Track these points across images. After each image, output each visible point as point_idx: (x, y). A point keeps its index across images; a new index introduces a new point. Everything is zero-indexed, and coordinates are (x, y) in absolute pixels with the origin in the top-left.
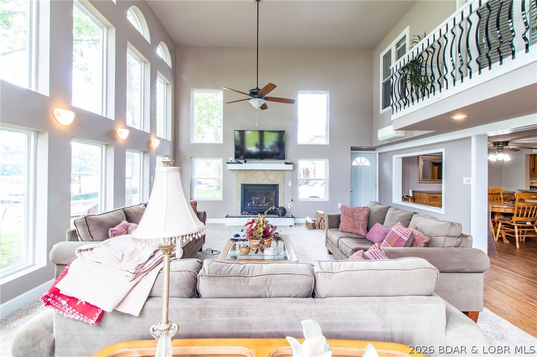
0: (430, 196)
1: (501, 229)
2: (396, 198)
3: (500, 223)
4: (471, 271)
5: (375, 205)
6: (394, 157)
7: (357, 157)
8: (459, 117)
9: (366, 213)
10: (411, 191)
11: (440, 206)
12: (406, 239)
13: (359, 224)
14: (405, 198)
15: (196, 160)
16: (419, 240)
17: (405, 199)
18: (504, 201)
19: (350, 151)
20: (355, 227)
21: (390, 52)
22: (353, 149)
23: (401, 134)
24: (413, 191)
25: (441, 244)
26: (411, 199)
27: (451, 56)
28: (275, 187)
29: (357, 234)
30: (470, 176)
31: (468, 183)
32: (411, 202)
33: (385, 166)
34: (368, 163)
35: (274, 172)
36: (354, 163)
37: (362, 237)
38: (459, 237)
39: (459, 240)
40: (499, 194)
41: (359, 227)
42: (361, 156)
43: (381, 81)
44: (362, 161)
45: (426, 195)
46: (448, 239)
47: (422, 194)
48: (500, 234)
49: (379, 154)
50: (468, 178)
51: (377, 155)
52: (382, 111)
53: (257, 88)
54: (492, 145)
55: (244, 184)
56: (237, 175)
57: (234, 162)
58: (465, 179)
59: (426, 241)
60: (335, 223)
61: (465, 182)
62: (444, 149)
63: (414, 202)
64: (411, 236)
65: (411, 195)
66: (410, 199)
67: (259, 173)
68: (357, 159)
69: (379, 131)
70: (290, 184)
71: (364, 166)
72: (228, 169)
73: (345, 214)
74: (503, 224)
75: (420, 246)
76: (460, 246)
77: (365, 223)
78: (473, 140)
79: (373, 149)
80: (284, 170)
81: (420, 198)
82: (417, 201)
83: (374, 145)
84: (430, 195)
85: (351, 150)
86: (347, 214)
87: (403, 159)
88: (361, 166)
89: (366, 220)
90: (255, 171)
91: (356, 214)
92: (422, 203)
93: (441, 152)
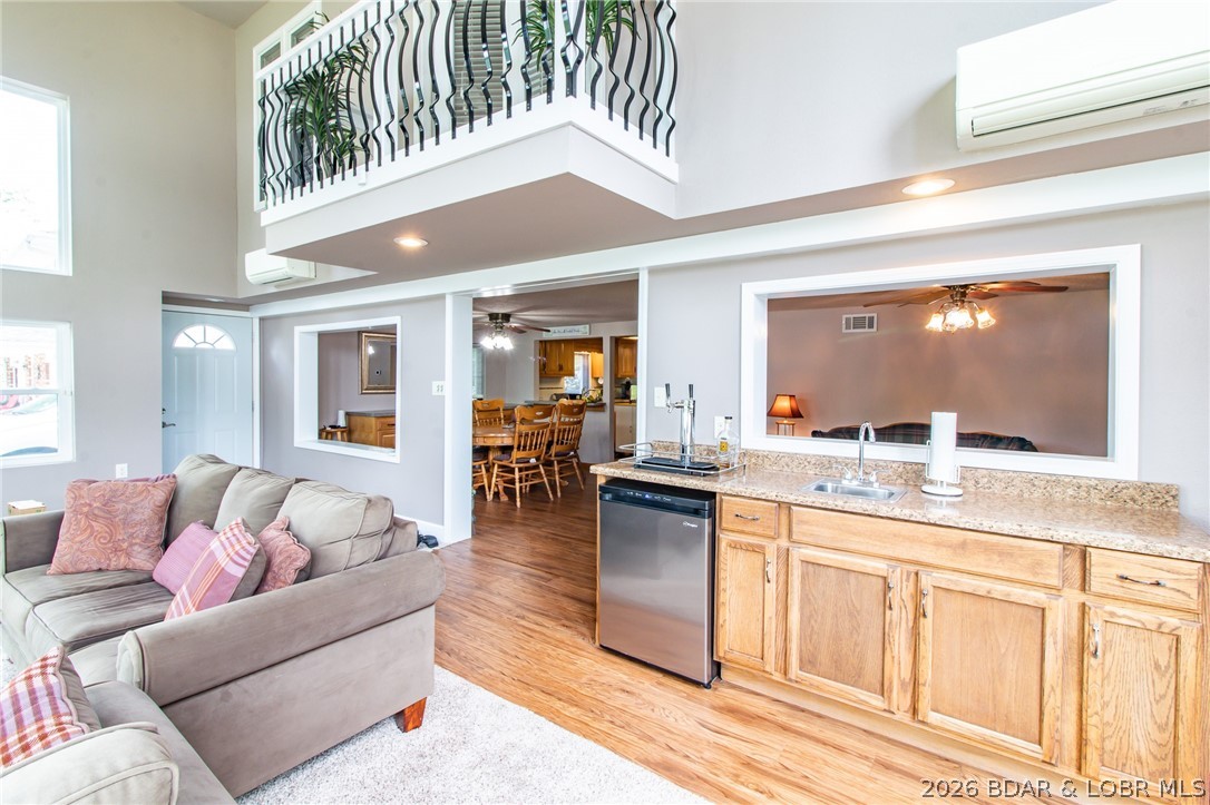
0: (383, 424)
1: (498, 476)
2: (304, 431)
3: (496, 466)
4: (409, 611)
5: (201, 465)
6: (298, 329)
7: (192, 324)
8: (411, 242)
9: (160, 496)
10: (341, 414)
11: (392, 446)
12: (239, 572)
13: (131, 536)
14: (326, 433)
16: (284, 565)
17: (328, 433)
18: (505, 423)
19: (160, 306)
20: (117, 550)
22: (168, 298)
23: (303, 270)
24: (348, 415)
25: (343, 563)
26: (342, 432)
27: (387, 91)
29: (126, 569)
30: (443, 379)
31: (440, 393)
32: (343, 440)
33: (276, 352)
34: (226, 344)
36: (181, 342)
37: (140, 578)
38: (388, 530)
39: (388, 537)
40: (498, 410)
41: (131, 545)
42: (203, 323)
45: (373, 421)
46: (360, 543)
47: (366, 419)
48: (497, 486)
49: (261, 319)
50: (440, 383)
51: (256, 322)
52: (259, 204)
54: (488, 319)
58: (435, 384)
59: (300, 564)
60: (37, 550)
61: (435, 390)
62: (399, 317)
63: (350, 441)
64: (253, 561)
65: (342, 422)
66: (339, 433)
68: (189, 331)
69: (247, 256)
71: (214, 350)
73: (76, 512)
74: (500, 466)
75: (286, 583)
76: (392, 551)
77: (157, 528)
78: (449, 301)
79: (245, 305)
81: (363, 426)
82: (355, 436)
83: (242, 294)
84: (383, 420)
85: (163, 303)
86: (86, 509)
87: (322, 336)
88: (203, 350)
89: (161, 519)
91: (120, 506)
92: (365, 442)
93: (396, 325)
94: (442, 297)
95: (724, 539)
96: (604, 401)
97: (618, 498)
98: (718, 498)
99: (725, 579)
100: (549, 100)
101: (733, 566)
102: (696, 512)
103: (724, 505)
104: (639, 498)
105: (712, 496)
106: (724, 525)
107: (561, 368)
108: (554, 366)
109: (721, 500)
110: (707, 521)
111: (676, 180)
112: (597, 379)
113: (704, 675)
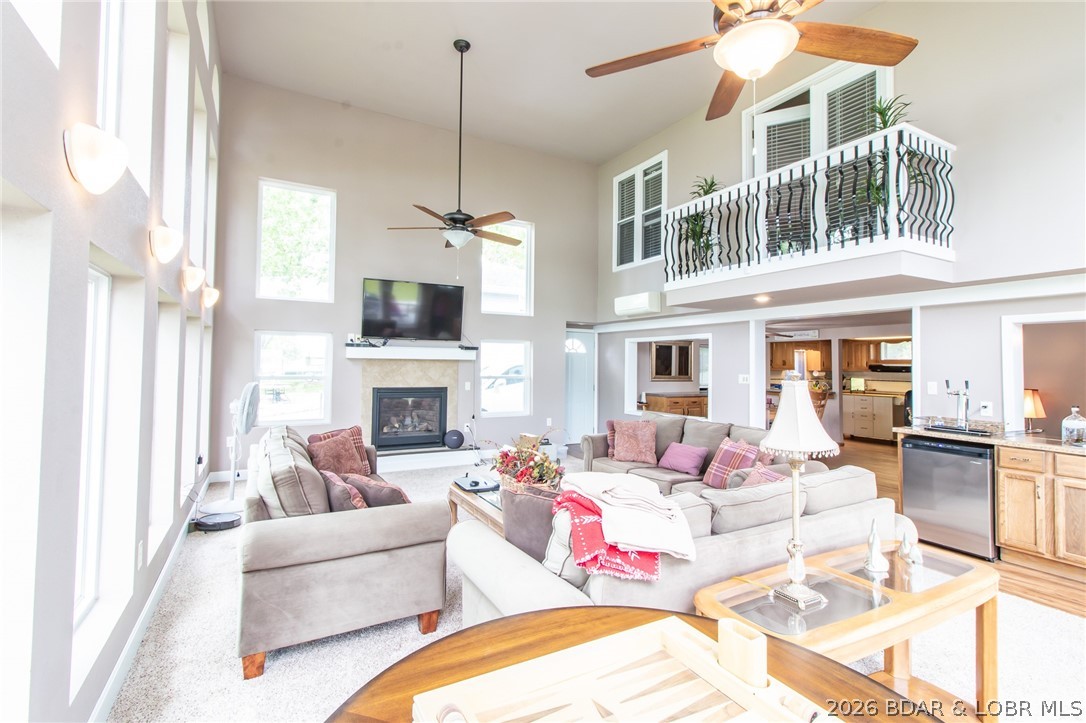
0: (670, 402)
6: (628, 341)
8: (763, 299)
9: (653, 429)
10: (644, 396)
11: (705, 415)
12: (754, 457)
13: (646, 446)
15: (262, 337)
19: (565, 329)
20: (641, 452)
21: (631, 181)
22: (569, 325)
23: (656, 308)
24: (647, 395)
26: (644, 406)
28: (440, 394)
29: (644, 462)
30: (748, 373)
31: (746, 382)
33: (611, 354)
34: (582, 349)
35: (438, 364)
37: (653, 466)
41: (646, 451)
42: (573, 337)
43: (616, 221)
44: (577, 345)
45: (664, 399)
47: (659, 398)
49: (599, 334)
50: (746, 376)
51: (596, 335)
52: (616, 268)
53: (459, 211)
55: (379, 389)
56: (364, 370)
57: (358, 342)
58: (741, 377)
60: (601, 449)
61: (741, 381)
62: (711, 335)
65: (644, 400)
67: (410, 366)
69: (616, 300)
70: (468, 386)
71: (578, 353)
72: (348, 356)
73: (623, 434)
77: (653, 444)
78: (752, 325)
79: (590, 326)
80: (458, 361)
81: (656, 403)
82: (651, 408)
85: (567, 327)
86: (626, 433)
87: (639, 344)
88: (572, 353)
89: (654, 440)
90: (402, 363)
91: (639, 432)
93: (707, 340)
94: (748, 322)
95: (1002, 474)
96: (833, 390)
97: (916, 446)
98: (996, 448)
99: (1004, 496)
100: (886, 238)
101: (1008, 489)
102: (980, 455)
103: (1001, 453)
104: (934, 447)
105: (991, 447)
106: (1001, 464)
107: (784, 363)
108: (778, 361)
109: (999, 450)
110: (988, 461)
111: (954, 260)
112: (812, 372)
113: (990, 554)
